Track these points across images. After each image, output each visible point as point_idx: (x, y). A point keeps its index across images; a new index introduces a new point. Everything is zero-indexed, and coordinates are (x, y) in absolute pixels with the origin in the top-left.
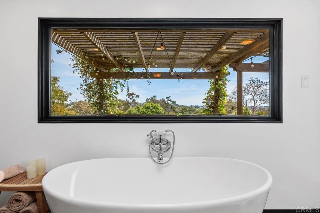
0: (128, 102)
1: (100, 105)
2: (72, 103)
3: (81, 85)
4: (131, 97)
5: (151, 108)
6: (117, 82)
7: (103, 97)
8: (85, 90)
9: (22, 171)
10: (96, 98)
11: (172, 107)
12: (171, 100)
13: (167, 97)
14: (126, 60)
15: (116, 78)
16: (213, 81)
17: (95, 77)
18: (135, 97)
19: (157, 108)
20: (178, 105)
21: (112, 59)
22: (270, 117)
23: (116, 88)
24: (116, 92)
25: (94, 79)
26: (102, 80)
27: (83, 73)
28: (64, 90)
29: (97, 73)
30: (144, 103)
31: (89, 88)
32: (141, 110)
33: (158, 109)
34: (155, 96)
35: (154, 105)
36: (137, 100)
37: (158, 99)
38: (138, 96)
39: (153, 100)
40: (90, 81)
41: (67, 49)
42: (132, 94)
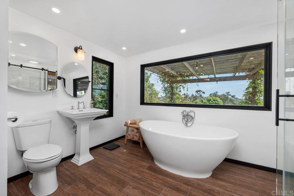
0: (197, 96)
1: (172, 98)
2: (162, 97)
3: (162, 88)
4: (199, 93)
5: (212, 100)
6: (180, 85)
7: (173, 94)
8: (164, 90)
9: (135, 122)
10: (169, 94)
11: (230, 100)
12: (230, 95)
13: (226, 93)
14: (183, 73)
15: (180, 83)
16: (251, 81)
17: (169, 83)
18: (202, 93)
19: (216, 100)
20: (238, 98)
21: (175, 74)
22: (263, 107)
23: (180, 89)
24: (180, 91)
25: (169, 84)
26: (172, 85)
27: (163, 81)
28: (157, 90)
29: (170, 81)
30: (208, 97)
31: (166, 89)
32: (204, 102)
33: (218, 101)
34: (217, 92)
35: (214, 98)
36: (203, 95)
37: (219, 94)
38: (204, 93)
39: (215, 95)
40: (166, 85)
41: (154, 72)
42: (199, 91)
